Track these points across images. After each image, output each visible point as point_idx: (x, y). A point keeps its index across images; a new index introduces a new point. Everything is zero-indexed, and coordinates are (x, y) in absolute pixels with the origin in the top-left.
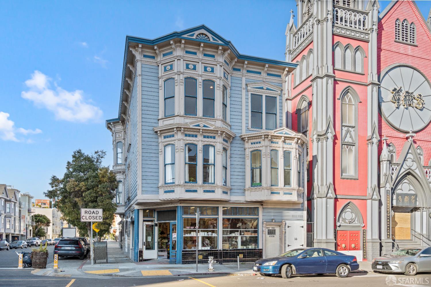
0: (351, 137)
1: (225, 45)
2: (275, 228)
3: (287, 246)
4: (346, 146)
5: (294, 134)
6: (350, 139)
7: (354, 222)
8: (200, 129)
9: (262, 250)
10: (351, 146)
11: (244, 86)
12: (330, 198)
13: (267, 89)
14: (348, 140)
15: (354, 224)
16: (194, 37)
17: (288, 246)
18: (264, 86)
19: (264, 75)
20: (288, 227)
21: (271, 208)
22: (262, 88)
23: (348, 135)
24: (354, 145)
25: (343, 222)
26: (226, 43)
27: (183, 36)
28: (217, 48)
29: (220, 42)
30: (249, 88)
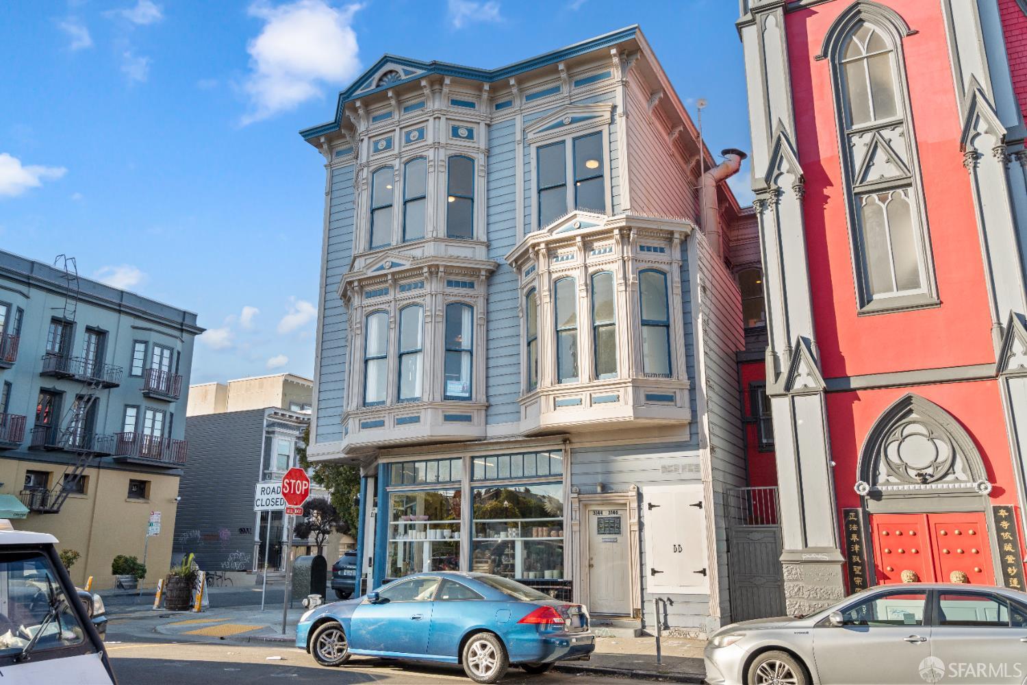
0: (894, 157)
1: (430, 73)
2: (619, 512)
3: (648, 572)
4: (874, 196)
5: (605, 222)
6: (892, 166)
7: (950, 477)
8: (386, 275)
9: (571, 583)
10: (900, 191)
11: (518, 137)
12: (807, 392)
13: (574, 121)
14: (883, 169)
15: (945, 486)
16: (373, 86)
17: (654, 572)
18: (563, 118)
19: (565, 90)
20: (651, 506)
21: (594, 450)
22: (561, 124)
23: (881, 155)
24: (910, 185)
25: (892, 479)
26: (429, 67)
27: (354, 94)
28: (419, 87)
29: (420, 72)
30: (530, 136)
